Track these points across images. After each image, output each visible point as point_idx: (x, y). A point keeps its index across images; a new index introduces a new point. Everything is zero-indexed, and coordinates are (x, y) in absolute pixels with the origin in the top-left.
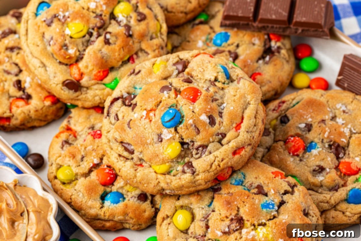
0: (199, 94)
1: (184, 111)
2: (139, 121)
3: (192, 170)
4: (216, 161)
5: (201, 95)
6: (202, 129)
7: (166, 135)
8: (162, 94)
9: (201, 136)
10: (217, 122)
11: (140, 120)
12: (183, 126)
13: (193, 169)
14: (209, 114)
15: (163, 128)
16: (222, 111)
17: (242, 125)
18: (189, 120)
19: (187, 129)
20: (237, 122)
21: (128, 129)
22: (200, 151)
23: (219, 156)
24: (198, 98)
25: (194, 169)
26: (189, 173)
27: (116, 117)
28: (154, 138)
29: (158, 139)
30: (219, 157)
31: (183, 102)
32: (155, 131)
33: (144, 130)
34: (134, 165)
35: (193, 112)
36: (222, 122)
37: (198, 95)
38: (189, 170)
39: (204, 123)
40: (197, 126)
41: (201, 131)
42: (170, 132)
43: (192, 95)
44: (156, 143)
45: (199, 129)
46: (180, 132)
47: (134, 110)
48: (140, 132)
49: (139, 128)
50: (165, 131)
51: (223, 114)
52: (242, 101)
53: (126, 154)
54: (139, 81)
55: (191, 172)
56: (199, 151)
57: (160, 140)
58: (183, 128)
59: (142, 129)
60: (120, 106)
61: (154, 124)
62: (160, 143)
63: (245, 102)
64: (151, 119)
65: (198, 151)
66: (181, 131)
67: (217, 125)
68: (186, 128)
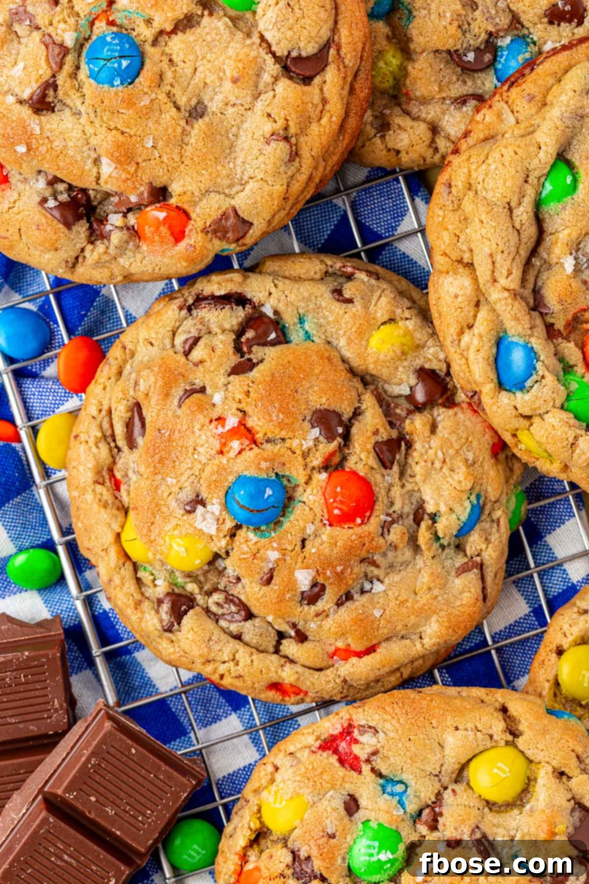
0: (359, 521)
1: (292, 518)
2: (207, 421)
3: (172, 625)
4: (227, 665)
5: (360, 525)
6: (276, 588)
7: (208, 516)
8: (307, 425)
9: (262, 593)
10: (321, 605)
11: (211, 421)
12: (254, 541)
13: (175, 624)
14: (320, 580)
15: (218, 497)
16: (356, 596)
17: (354, 660)
18: (274, 549)
19: (255, 555)
20: (352, 645)
21: (176, 402)
22: (228, 609)
23: (241, 664)
24: (346, 526)
25: (176, 627)
26: (161, 621)
27: (190, 342)
28: (185, 491)
29: (187, 504)
30: (239, 668)
31: (311, 497)
32: (202, 481)
33: (191, 449)
34: (105, 468)
35: (304, 541)
36: (327, 616)
37: (353, 520)
38: (165, 617)
39: (292, 583)
40: (275, 574)
41: (271, 586)
42: (220, 521)
43: (345, 508)
44: (177, 500)
45: (273, 581)
46: (238, 543)
47: (232, 378)
48: (181, 443)
49: (188, 433)
50: (215, 507)
51: (348, 604)
52: (413, 619)
53: (120, 430)
54: (325, 317)
55: (165, 624)
56: (226, 606)
57: (188, 508)
58: (250, 544)
59: (190, 443)
60: (227, 326)
61: (215, 469)
62: (182, 512)
63: (416, 626)
64: (225, 450)
65: (226, 603)
66: (241, 544)
67: (313, 609)
68: (254, 552)
